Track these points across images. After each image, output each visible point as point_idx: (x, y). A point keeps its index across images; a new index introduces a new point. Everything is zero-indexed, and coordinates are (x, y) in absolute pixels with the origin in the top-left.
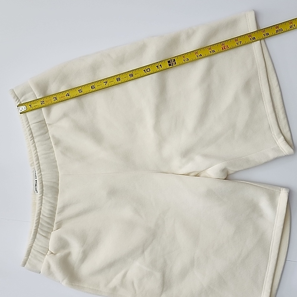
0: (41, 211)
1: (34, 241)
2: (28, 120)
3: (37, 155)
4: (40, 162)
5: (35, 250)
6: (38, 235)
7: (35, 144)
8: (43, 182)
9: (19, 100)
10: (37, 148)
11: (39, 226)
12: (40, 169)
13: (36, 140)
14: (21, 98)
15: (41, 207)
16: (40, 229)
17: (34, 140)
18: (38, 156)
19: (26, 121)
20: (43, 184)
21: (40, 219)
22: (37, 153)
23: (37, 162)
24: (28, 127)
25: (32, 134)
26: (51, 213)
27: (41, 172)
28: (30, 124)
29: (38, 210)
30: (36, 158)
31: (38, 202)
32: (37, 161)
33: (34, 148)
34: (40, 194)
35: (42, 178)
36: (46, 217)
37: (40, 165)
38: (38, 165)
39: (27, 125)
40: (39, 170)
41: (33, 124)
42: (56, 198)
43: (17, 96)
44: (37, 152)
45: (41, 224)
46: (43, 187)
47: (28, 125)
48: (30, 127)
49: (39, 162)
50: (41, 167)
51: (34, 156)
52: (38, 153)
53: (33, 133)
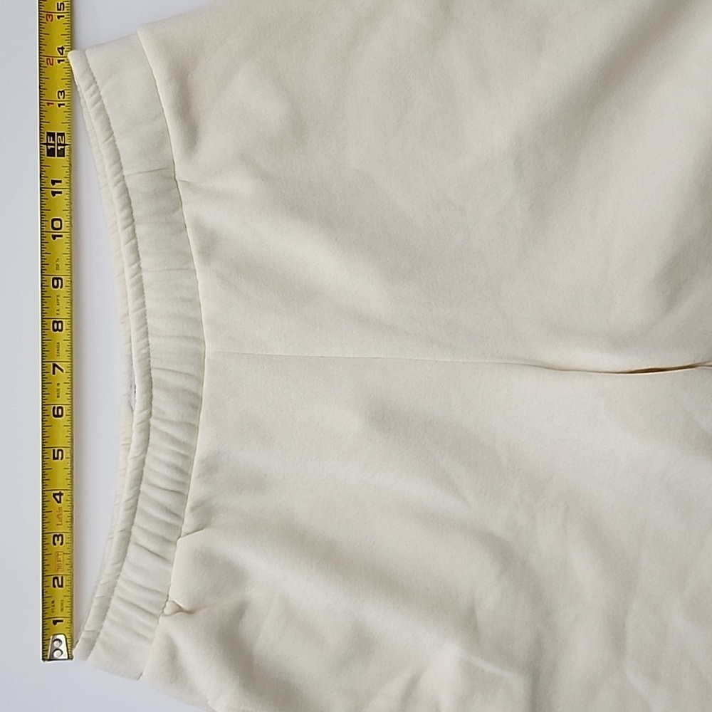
0: (142, 472)
1: (120, 569)
2: (120, 159)
3: (140, 279)
4: (146, 303)
5: (122, 600)
6: (131, 548)
7: (137, 243)
8: (152, 372)
9: (98, 87)
10: (141, 256)
11: (136, 520)
12: (145, 327)
13: (140, 230)
14: (104, 82)
15: (142, 456)
16: (139, 527)
17: (134, 230)
18: (143, 285)
19: (115, 163)
20: (151, 378)
21: (141, 496)
22: (139, 275)
23: (139, 302)
24: (119, 182)
25: (131, 207)
26: (177, 477)
27: (147, 337)
28: (125, 172)
29: (134, 470)
30: (135, 288)
31: (136, 438)
32: (137, 299)
33: (133, 257)
34: (144, 410)
35: (149, 356)
36: (161, 488)
37: (147, 313)
38: (139, 312)
39: (116, 175)
40: (143, 330)
41: (137, 175)
42: (194, 425)
43: (92, 74)
44: (139, 268)
45: (143, 512)
46: (152, 387)
47: (119, 176)
48: (125, 185)
49: (143, 304)
50: (148, 321)
51: (129, 282)
52: (143, 274)
53: (133, 205)
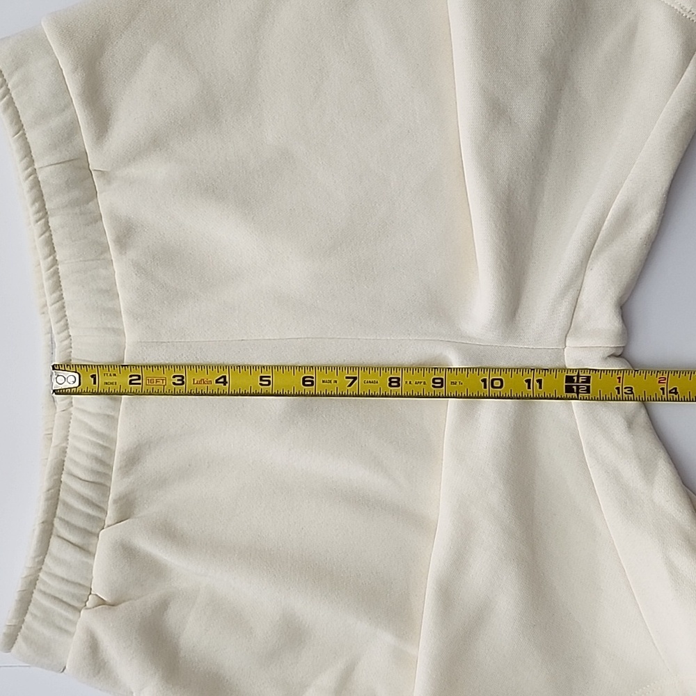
0: (63, 461)
1: (42, 562)
2: (30, 152)
3: (56, 272)
4: (64, 295)
5: (44, 593)
6: (53, 541)
7: (51, 235)
10: (56, 249)
11: (58, 511)
12: (64, 320)
13: (54, 222)
14: (11, 74)
15: (63, 446)
16: (61, 519)
17: (48, 222)
18: (59, 277)
19: (25, 156)
21: (62, 486)
22: (54, 268)
23: (55, 295)
24: (30, 175)
25: (43, 200)
26: (97, 467)
27: (67, 328)
28: (36, 166)
29: (55, 459)
30: (51, 281)
32: (54, 292)
33: (47, 250)
35: (70, 348)
36: (81, 479)
37: (66, 305)
38: (57, 305)
39: (27, 169)
40: (62, 323)
41: (48, 168)
42: (113, 417)
44: (55, 262)
45: (66, 504)
47: (30, 170)
48: (36, 178)
49: (61, 298)
50: (67, 313)
51: (45, 274)
52: (59, 267)
53: (45, 198)
